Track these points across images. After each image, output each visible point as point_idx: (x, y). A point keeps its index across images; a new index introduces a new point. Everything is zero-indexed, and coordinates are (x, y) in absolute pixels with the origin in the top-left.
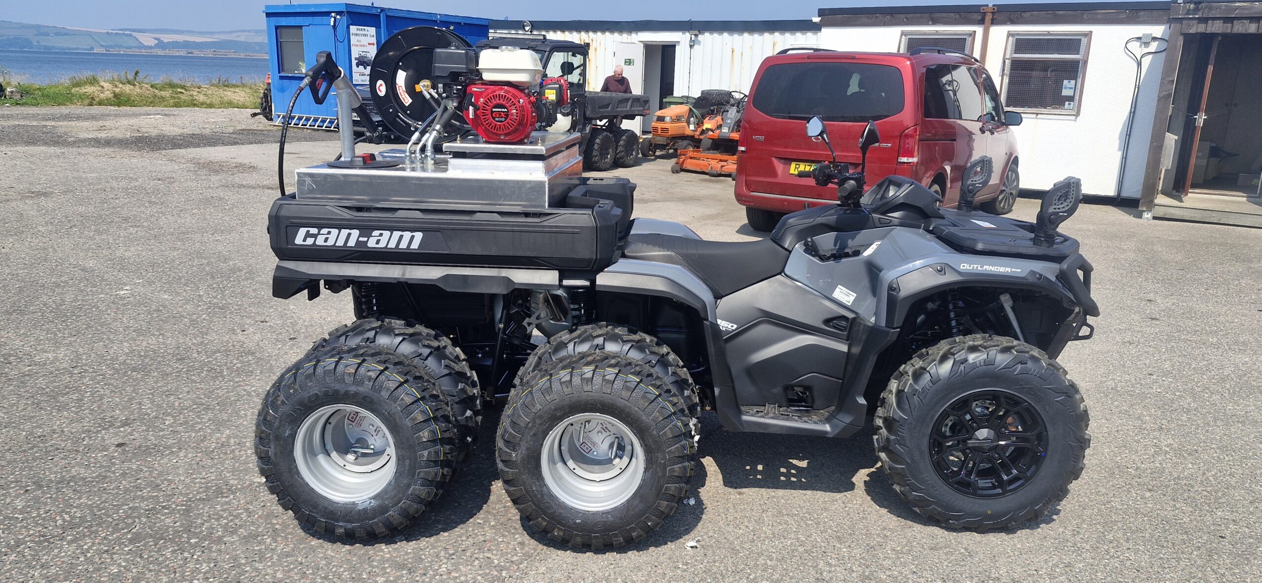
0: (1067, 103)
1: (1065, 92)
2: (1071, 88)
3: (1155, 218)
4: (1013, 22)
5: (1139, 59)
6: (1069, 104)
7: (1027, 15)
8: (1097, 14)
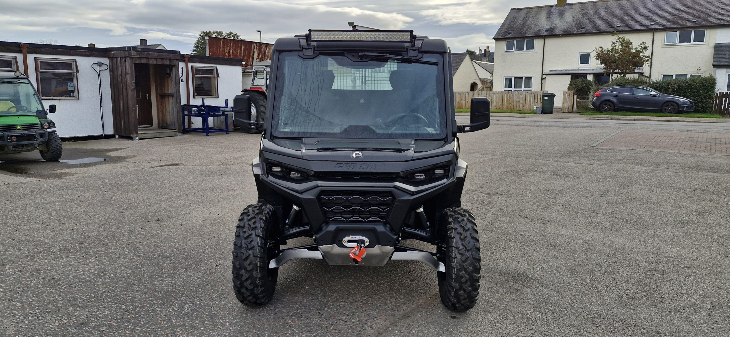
0: (72, 93)
1: (70, 88)
2: (72, 86)
3: (140, 139)
4: (36, 53)
5: (98, 72)
6: (73, 94)
7: (43, 50)
8: (76, 51)
